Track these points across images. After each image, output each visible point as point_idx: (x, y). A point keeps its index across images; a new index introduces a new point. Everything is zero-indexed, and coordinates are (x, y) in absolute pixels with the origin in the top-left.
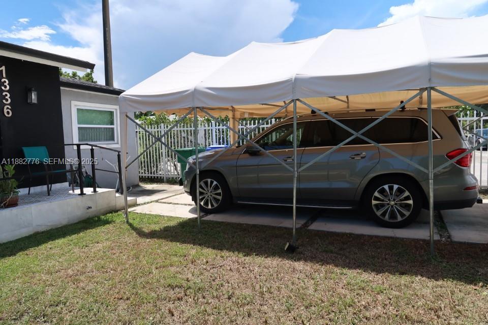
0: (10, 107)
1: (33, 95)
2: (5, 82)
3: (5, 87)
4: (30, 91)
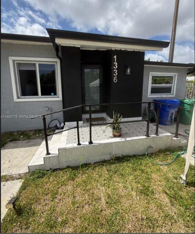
0: (116, 78)
1: (128, 70)
2: (115, 64)
3: (115, 67)
4: (127, 68)
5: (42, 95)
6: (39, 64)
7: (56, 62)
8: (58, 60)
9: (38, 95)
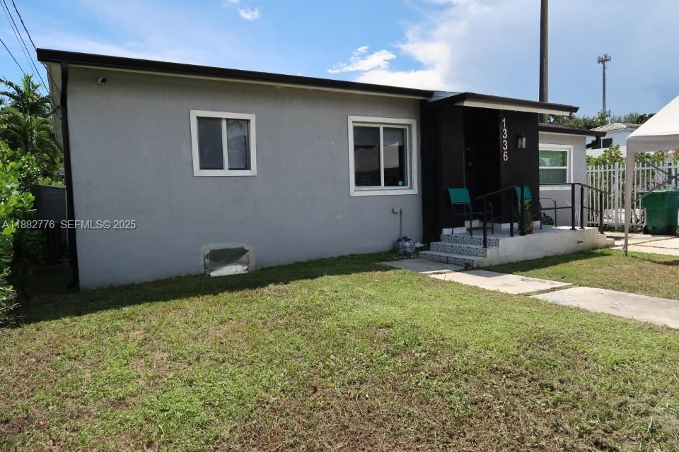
0: (507, 153)
2: (505, 131)
3: (505, 136)
4: (520, 138)
5: (386, 185)
6: (384, 128)
7: (410, 126)
8: (413, 123)
9: (380, 185)
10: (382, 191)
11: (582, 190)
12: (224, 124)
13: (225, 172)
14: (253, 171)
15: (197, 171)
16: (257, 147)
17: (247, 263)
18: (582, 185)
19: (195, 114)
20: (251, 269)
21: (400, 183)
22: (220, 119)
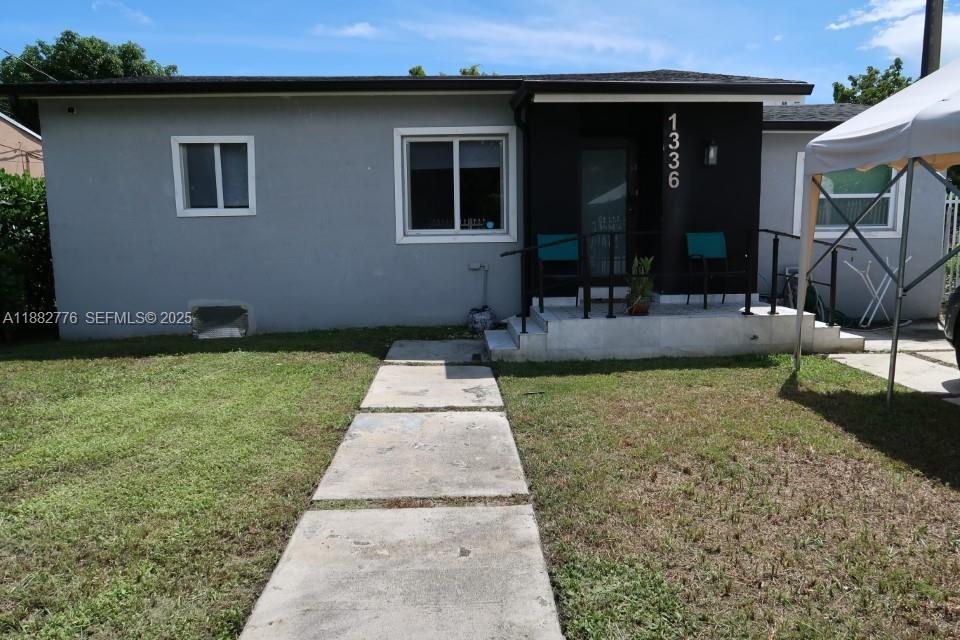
0: (677, 174)
1: (712, 151)
2: (674, 137)
3: (674, 144)
4: (708, 145)
5: (462, 228)
6: (461, 143)
7: (506, 135)
8: (511, 130)
9: (453, 227)
10: (456, 236)
11: (776, 241)
12: (217, 151)
13: (220, 211)
14: (252, 210)
15: (182, 210)
16: (258, 178)
17: (246, 326)
18: (777, 233)
19: (176, 141)
20: (249, 334)
21: (490, 224)
22: (211, 145)
